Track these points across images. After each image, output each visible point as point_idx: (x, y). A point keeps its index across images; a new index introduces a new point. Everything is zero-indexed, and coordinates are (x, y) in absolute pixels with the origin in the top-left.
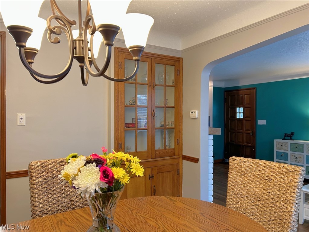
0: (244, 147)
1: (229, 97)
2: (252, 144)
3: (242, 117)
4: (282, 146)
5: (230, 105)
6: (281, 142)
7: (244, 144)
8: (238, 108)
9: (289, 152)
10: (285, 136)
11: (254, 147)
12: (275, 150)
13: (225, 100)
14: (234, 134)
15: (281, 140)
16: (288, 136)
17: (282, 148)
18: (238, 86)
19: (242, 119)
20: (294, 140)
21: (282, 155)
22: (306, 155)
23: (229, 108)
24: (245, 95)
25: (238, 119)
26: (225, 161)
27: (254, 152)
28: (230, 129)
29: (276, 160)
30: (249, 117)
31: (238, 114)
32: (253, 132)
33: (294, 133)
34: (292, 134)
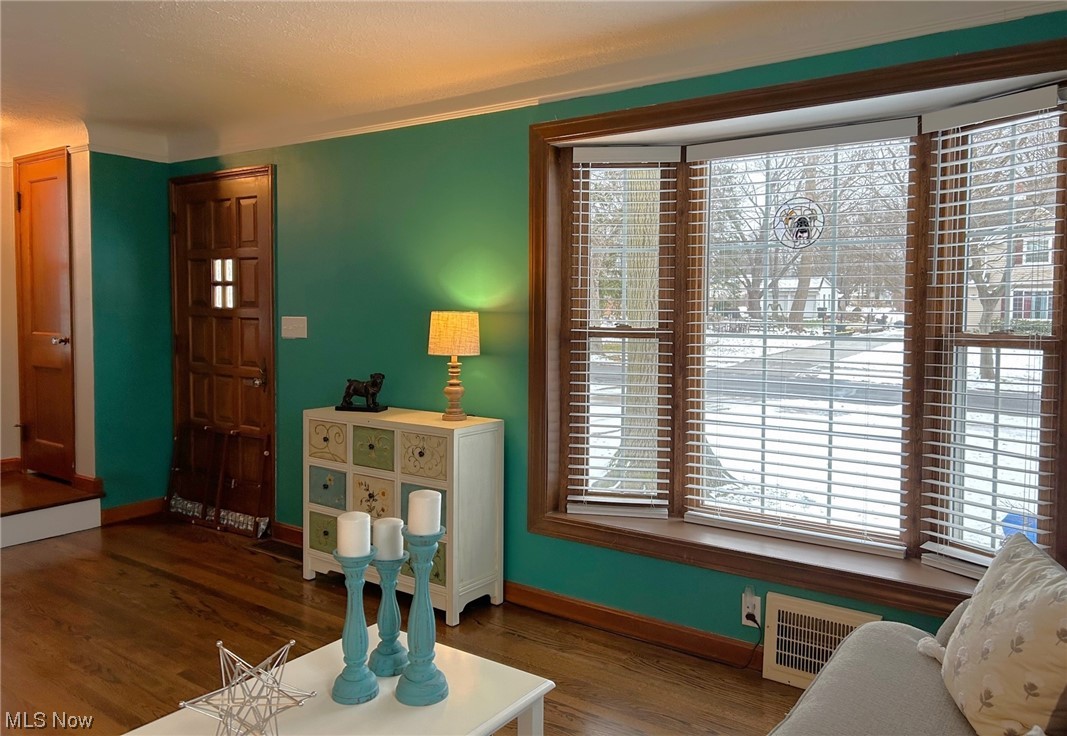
0: (240, 439)
1: (188, 206)
2: (264, 426)
3: (230, 305)
4: (326, 439)
5: (190, 247)
6: (323, 423)
7: (236, 427)
8: (218, 263)
9: (350, 469)
10: (348, 395)
11: (268, 442)
12: (308, 461)
13: (175, 223)
14: (206, 381)
15: (329, 414)
16: (357, 392)
17: (326, 450)
18: (215, 159)
19: (229, 310)
20: (386, 408)
21: (328, 483)
22: (403, 484)
23: (189, 262)
24: (239, 199)
25: (217, 309)
26: (170, 506)
27: (268, 463)
28: (194, 360)
29: (308, 507)
30: (253, 304)
31: (218, 289)
32: (265, 370)
33: (383, 376)
34: (377, 381)
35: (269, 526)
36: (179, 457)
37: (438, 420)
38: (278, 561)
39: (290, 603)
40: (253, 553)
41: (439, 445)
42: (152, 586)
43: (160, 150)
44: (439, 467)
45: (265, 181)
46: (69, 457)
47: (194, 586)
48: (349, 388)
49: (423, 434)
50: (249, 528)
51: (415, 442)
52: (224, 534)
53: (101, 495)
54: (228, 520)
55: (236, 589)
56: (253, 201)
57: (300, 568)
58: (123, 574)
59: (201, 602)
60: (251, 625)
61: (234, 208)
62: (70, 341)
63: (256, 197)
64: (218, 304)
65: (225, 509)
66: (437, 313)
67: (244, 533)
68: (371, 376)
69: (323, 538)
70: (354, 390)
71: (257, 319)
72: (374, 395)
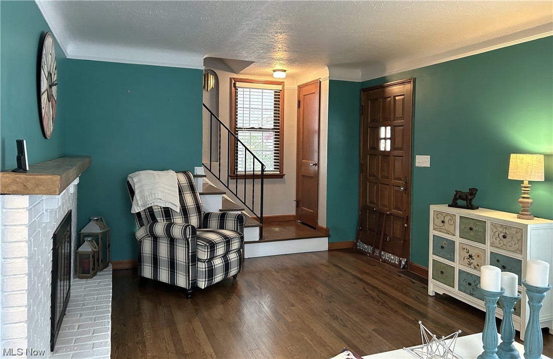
0: (392, 217)
1: (369, 101)
2: (405, 211)
3: (388, 149)
4: (443, 222)
5: (369, 121)
6: (441, 213)
7: (390, 210)
8: (383, 129)
9: (457, 240)
10: (455, 199)
11: (407, 220)
12: (432, 232)
13: (363, 110)
14: (375, 186)
15: (444, 208)
17: (443, 227)
18: (384, 78)
19: (388, 152)
20: (477, 208)
21: (444, 246)
22: (491, 252)
23: (369, 128)
24: (395, 97)
25: (382, 151)
26: (357, 246)
27: (406, 231)
28: (370, 176)
29: (432, 257)
30: (401, 149)
31: (383, 141)
32: (406, 183)
33: (477, 191)
34: (473, 192)
35: (406, 263)
36: (362, 222)
37: (514, 218)
38: (413, 283)
39: (423, 306)
40: (399, 276)
41: (517, 233)
42: (354, 283)
43: (357, 76)
44: (517, 245)
45: (409, 87)
46: (315, 217)
47: (374, 288)
48: (456, 195)
49: (506, 226)
50: (396, 262)
51: (500, 229)
52: (384, 263)
53: (328, 236)
54: (385, 257)
55: (394, 293)
56: (402, 97)
57: (427, 289)
58: (340, 275)
59: (378, 296)
60: (404, 314)
61: (392, 101)
62: (318, 164)
63: (404, 95)
64: (382, 149)
65: (384, 251)
66: (515, 155)
67: (394, 265)
68: (469, 189)
69: (440, 275)
70: (459, 196)
71: (403, 157)
72: (471, 200)
